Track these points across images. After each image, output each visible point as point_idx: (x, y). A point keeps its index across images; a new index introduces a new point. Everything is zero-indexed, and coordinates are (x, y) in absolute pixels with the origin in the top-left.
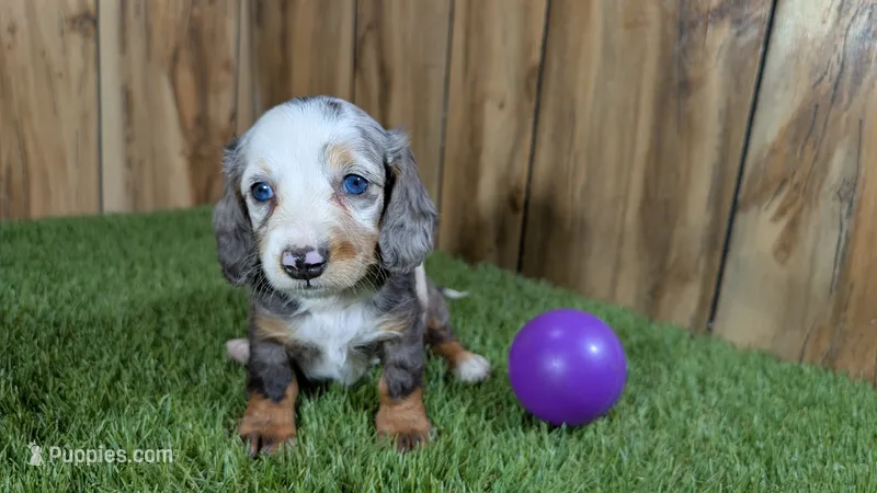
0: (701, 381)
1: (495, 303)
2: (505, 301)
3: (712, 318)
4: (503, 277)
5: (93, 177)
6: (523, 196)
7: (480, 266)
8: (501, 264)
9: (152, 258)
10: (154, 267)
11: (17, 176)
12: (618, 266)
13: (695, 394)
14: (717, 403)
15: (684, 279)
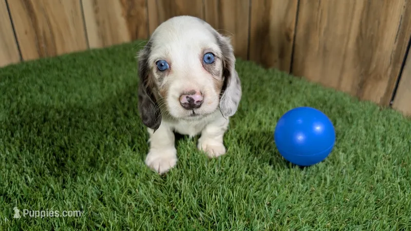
0: (384, 138)
1: (277, 93)
2: (283, 91)
3: (393, 99)
4: (282, 76)
5: (83, 33)
6: (293, 33)
7: (270, 70)
8: (282, 68)
9: (111, 76)
10: (112, 81)
11: (48, 36)
12: (343, 71)
13: (379, 147)
14: (391, 152)
15: (378, 78)
